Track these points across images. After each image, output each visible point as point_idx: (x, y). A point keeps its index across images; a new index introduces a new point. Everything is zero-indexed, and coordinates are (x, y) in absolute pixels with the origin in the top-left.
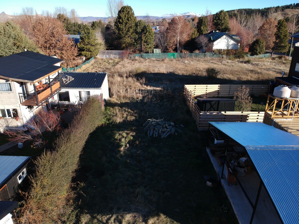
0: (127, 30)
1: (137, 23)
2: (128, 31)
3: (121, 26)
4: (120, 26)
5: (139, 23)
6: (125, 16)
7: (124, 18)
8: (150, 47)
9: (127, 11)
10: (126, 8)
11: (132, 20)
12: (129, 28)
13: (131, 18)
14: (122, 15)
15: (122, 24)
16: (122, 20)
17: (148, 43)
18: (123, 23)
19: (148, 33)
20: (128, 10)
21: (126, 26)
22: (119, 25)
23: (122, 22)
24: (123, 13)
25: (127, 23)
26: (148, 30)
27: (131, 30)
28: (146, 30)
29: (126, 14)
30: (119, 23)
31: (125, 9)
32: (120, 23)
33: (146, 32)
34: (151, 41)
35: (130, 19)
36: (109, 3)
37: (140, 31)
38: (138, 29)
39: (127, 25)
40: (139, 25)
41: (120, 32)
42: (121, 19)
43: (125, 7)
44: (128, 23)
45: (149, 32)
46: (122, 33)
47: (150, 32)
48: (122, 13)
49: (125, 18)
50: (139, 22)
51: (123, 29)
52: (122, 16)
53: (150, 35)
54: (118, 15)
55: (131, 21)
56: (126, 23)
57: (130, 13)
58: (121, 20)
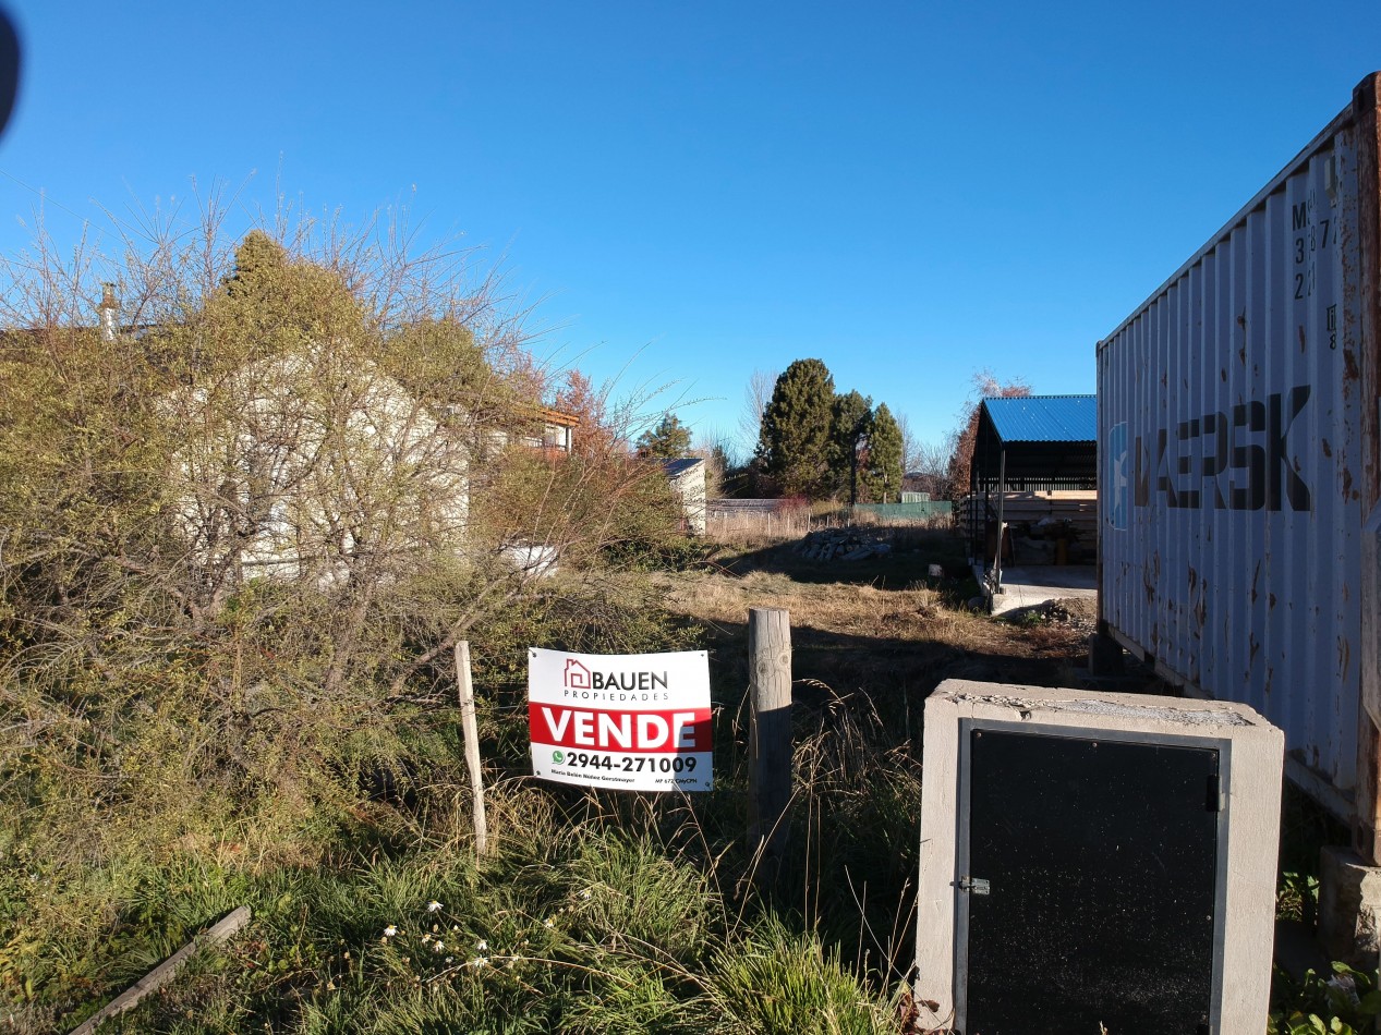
0: (804, 435)
1: (839, 402)
2: (810, 440)
3: (784, 424)
4: (779, 426)
5: (847, 402)
6: (800, 392)
7: (795, 397)
8: (886, 486)
9: (806, 374)
10: (806, 366)
11: (824, 403)
12: (812, 430)
13: (819, 397)
14: (790, 390)
15: (789, 418)
16: (790, 405)
17: (880, 470)
18: (793, 414)
19: (877, 434)
20: (812, 372)
21: (800, 422)
22: (778, 420)
23: (790, 411)
24: (793, 382)
25: (808, 415)
26: (879, 425)
27: (820, 437)
28: (873, 423)
29: (803, 385)
30: (778, 416)
31: (802, 367)
32: (781, 414)
33: (872, 431)
34: (890, 462)
35: (816, 399)
36: (756, 387)
37: (847, 429)
38: (840, 422)
39: (804, 423)
40: (846, 407)
41: (781, 444)
42: (784, 401)
43: (802, 362)
44: (810, 414)
45: (883, 431)
46: (788, 449)
47: (887, 430)
48: (790, 382)
49: (798, 399)
50: (845, 399)
51: (789, 432)
52: (787, 392)
53: (885, 439)
54: (775, 390)
55: (820, 407)
56: (803, 415)
57: (819, 379)
58: (783, 405)
